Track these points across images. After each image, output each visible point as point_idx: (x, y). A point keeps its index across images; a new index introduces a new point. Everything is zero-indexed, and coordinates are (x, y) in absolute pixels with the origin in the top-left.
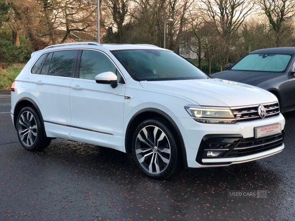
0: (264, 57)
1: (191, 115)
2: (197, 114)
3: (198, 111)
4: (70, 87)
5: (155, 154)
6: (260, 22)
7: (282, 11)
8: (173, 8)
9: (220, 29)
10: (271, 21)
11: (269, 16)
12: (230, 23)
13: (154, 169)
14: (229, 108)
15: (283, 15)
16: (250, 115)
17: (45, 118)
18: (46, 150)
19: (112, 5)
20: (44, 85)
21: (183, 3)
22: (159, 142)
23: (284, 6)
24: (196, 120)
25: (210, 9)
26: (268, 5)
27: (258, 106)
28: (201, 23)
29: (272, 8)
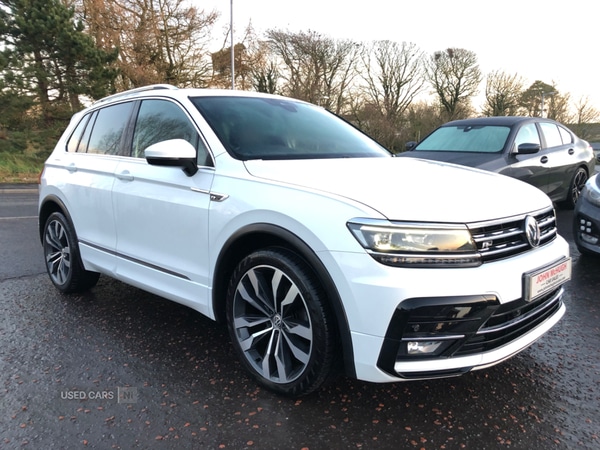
0: (466, 130)
1: (366, 244)
2: (382, 242)
3: (383, 233)
4: (113, 175)
5: (277, 332)
6: (429, 104)
7: (457, 90)
8: (329, 86)
9: (384, 111)
10: (443, 100)
11: (442, 95)
12: (396, 103)
13: (274, 370)
14: (464, 226)
15: (457, 94)
16: (508, 241)
17: (80, 235)
18: (94, 290)
19: (257, 83)
20: (78, 173)
21: (341, 81)
22: (285, 306)
23: (459, 84)
24: (378, 259)
25: (372, 86)
26: (440, 82)
27: (522, 217)
28: (361, 103)
29: (445, 86)
